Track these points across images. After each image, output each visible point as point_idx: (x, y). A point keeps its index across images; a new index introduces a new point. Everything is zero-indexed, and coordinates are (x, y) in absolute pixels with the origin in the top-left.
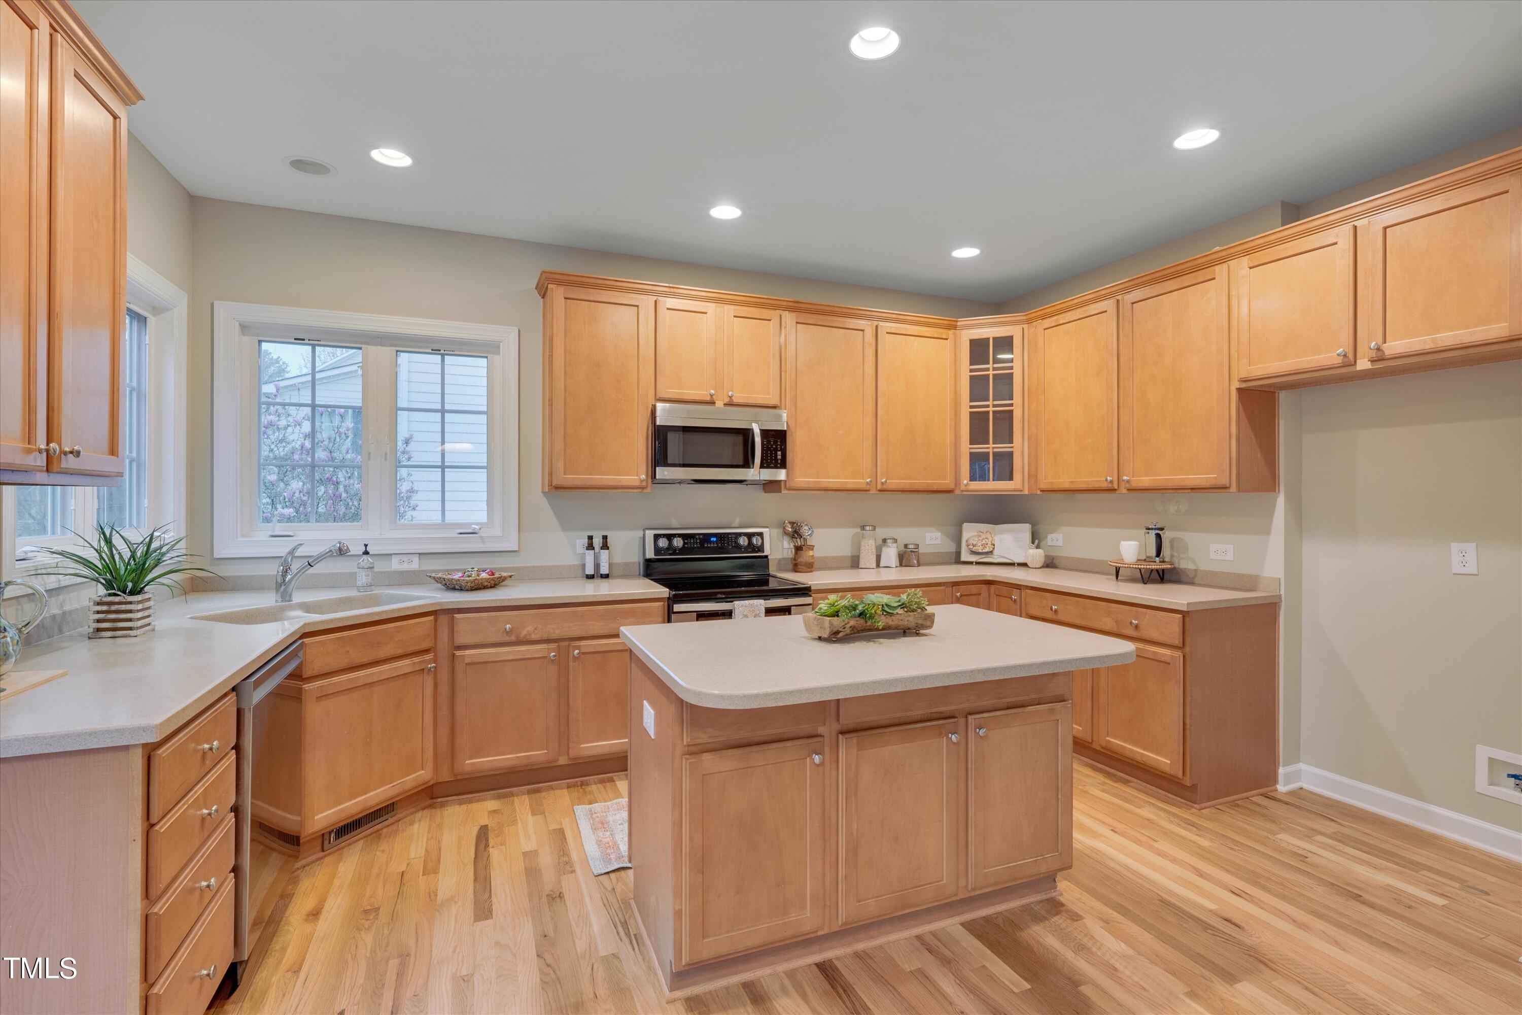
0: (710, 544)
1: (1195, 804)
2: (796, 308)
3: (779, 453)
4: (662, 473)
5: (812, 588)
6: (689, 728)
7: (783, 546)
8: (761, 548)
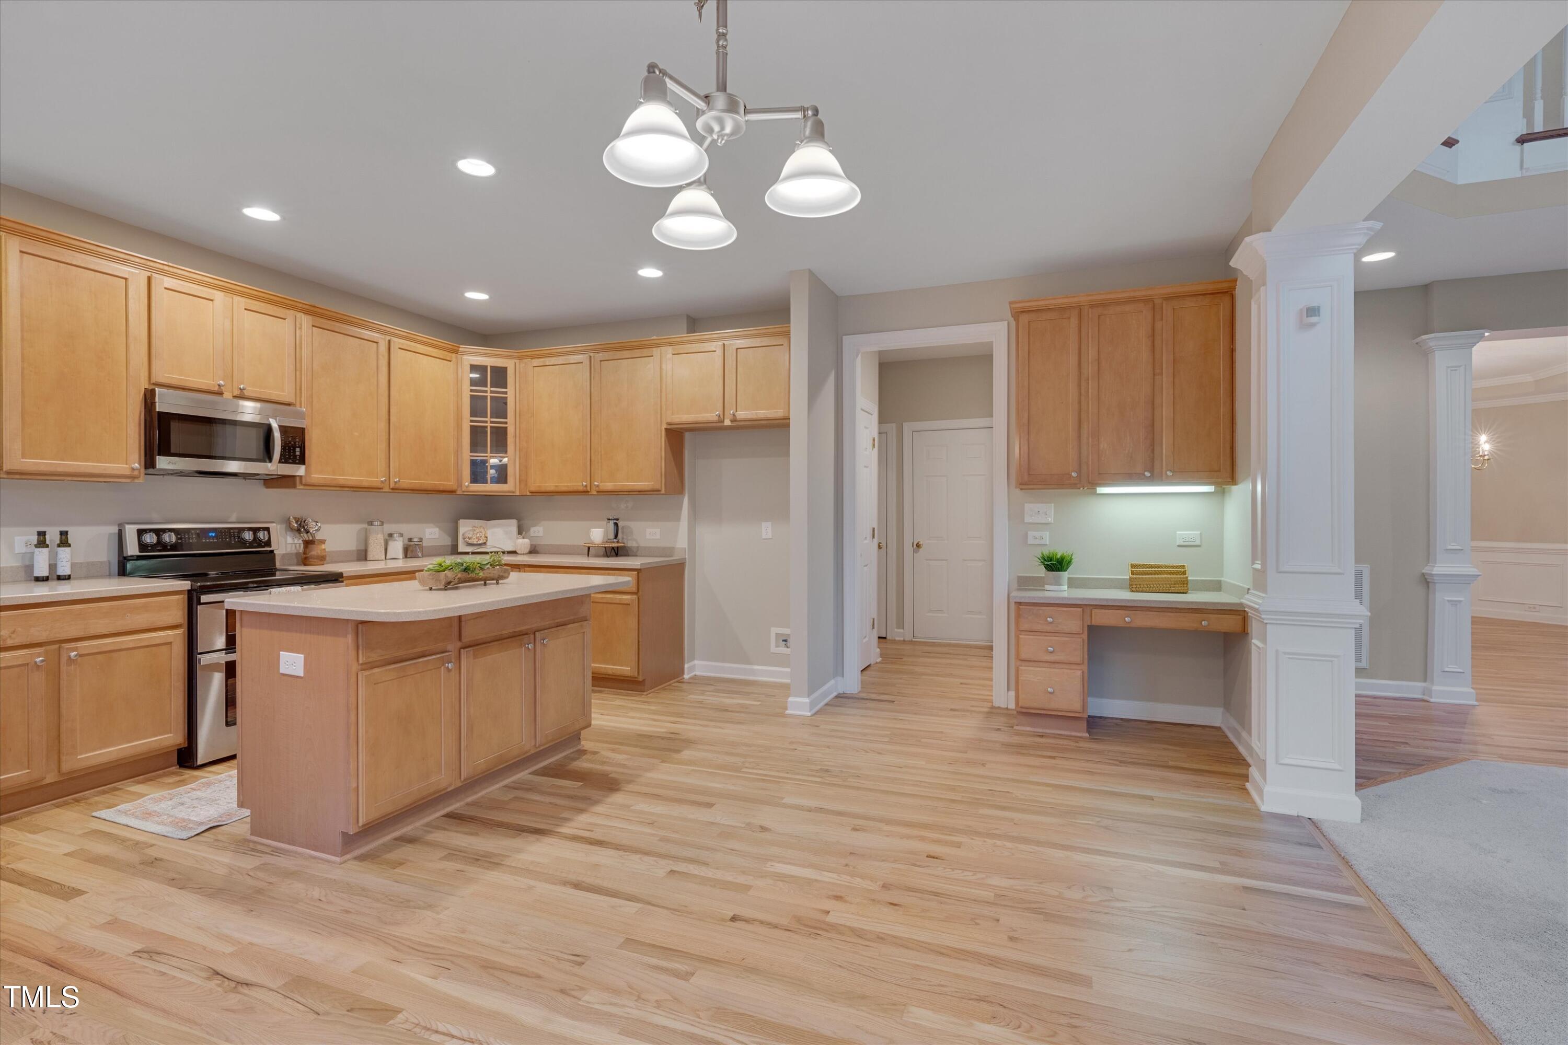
0: (209, 539)
1: (644, 692)
2: (311, 311)
3: (298, 449)
4: (162, 462)
5: (344, 575)
6: (364, 651)
7: (286, 541)
8: (268, 543)
